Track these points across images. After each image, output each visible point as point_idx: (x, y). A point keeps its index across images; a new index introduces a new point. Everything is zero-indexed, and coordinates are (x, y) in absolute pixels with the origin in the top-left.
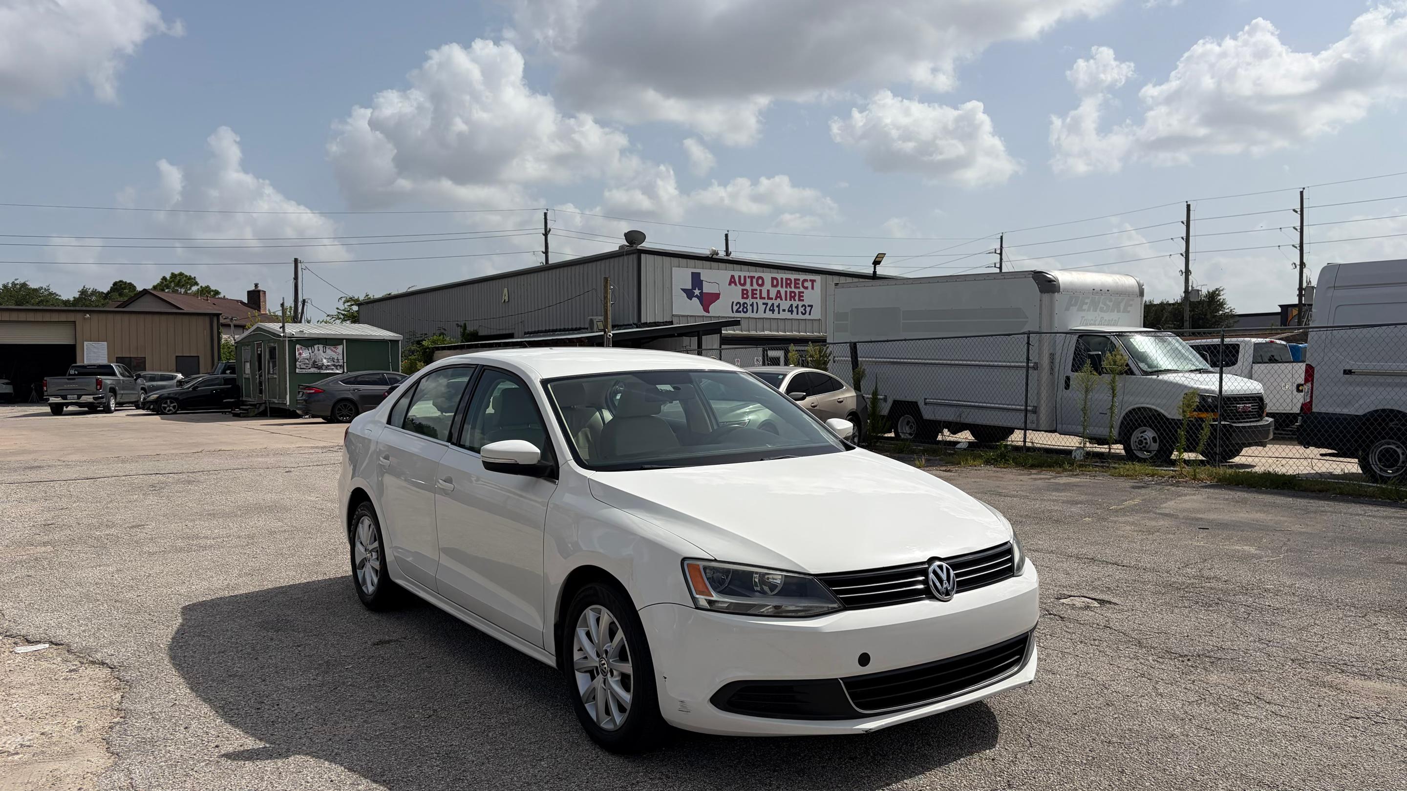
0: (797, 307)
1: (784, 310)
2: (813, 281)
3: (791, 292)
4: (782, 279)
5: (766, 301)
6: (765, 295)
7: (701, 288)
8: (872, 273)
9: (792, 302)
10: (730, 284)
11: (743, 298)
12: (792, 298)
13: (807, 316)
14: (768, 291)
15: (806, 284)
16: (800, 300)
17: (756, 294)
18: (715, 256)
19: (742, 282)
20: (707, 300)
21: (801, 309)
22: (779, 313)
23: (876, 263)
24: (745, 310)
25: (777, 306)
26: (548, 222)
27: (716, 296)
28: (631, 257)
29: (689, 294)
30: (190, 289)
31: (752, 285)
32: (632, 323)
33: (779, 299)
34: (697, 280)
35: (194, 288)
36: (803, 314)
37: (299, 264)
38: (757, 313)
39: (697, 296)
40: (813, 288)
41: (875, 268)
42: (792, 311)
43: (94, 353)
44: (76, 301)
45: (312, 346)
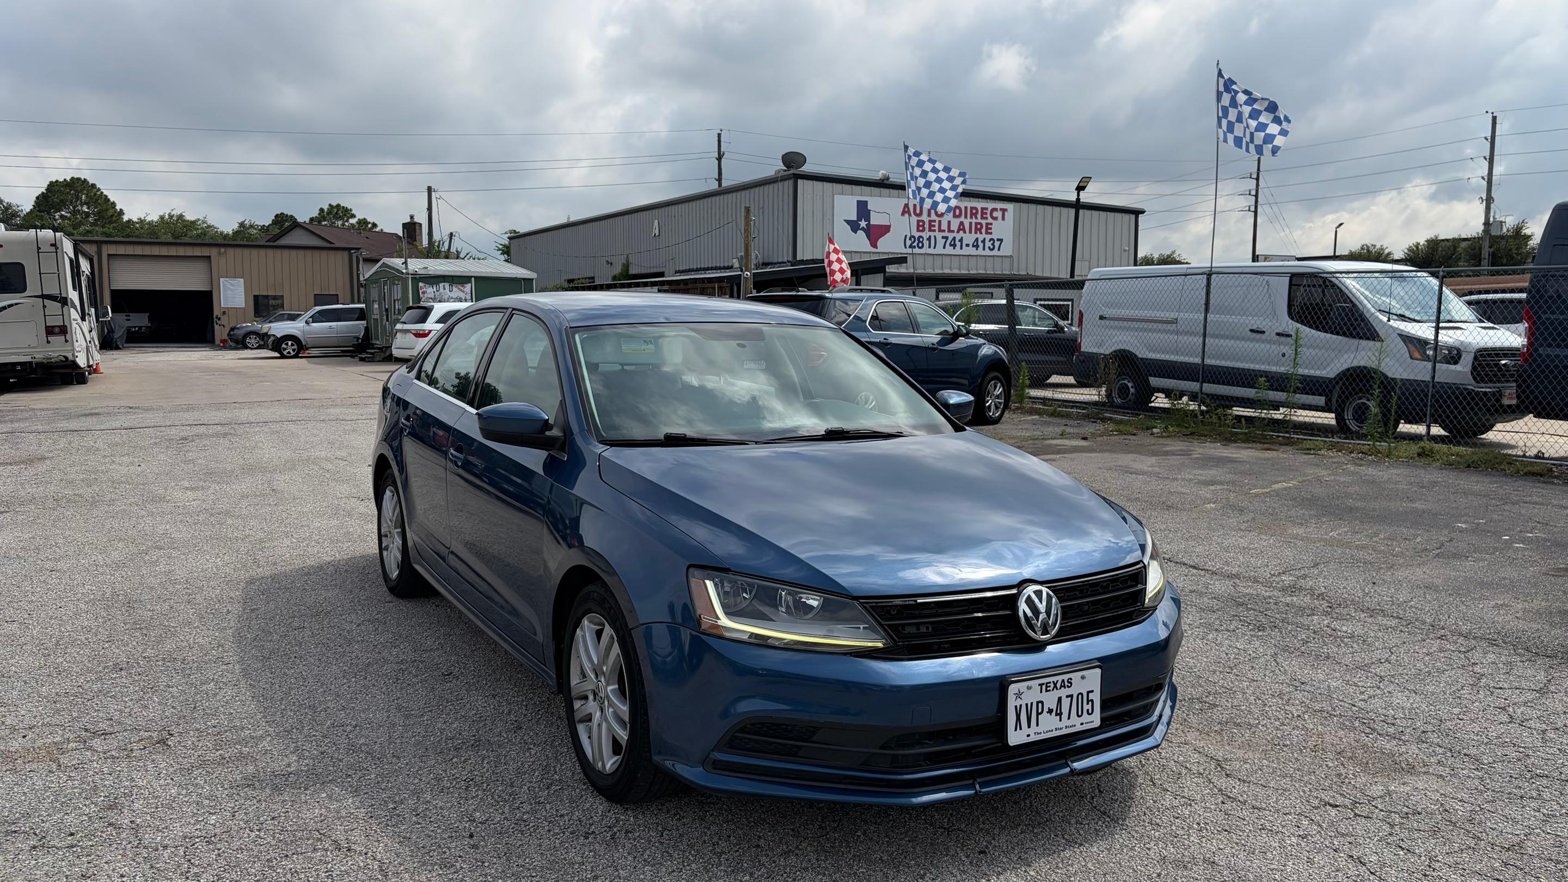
0: (984, 241)
1: (967, 245)
2: (1004, 211)
3: (977, 224)
4: (966, 208)
5: (946, 234)
6: (944, 227)
7: (868, 219)
8: (1075, 200)
9: (978, 235)
10: (903, 214)
11: (918, 230)
12: (978, 230)
13: (995, 252)
14: (949, 222)
15: (995, 214)
16: (987, 233)
17: (934, 226)
18: (886, 182)
19: (918, 211)
20: (875, 233)
21: (988, 244)
22: (961, 248)
23: (1080, 188)
24: (920, 245)
25: (959, 241)
26: (722, 144)
27: (886, 229)
28: (786, 183)
29: (854, 226)
30: (347, 221)
31: (929, 215)
32: (786, 260)
33: (961, 232)
34: (863, 211)
35: (353, 221)
36: (991, 250)
37: (433, 193)
38: (935, 248)
39: (863, 229)
40: (1003, 219)
41: (1078, 195)
42: (977, 247)
43: (232, 290)
44: (236, 233)
45: (437, 283)
